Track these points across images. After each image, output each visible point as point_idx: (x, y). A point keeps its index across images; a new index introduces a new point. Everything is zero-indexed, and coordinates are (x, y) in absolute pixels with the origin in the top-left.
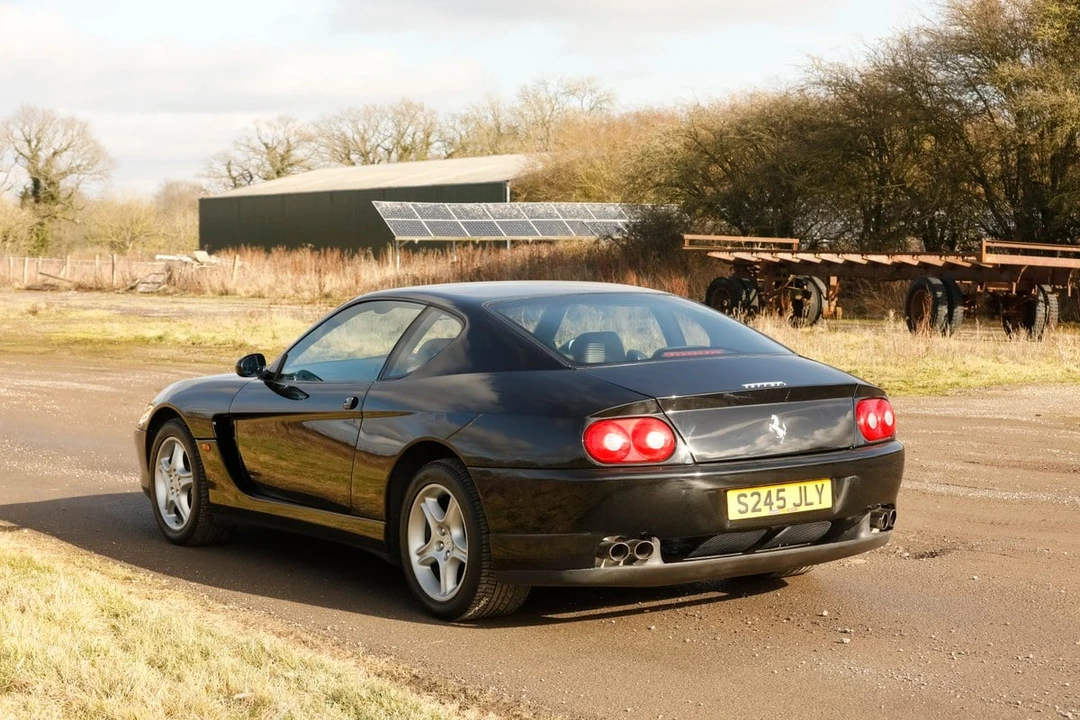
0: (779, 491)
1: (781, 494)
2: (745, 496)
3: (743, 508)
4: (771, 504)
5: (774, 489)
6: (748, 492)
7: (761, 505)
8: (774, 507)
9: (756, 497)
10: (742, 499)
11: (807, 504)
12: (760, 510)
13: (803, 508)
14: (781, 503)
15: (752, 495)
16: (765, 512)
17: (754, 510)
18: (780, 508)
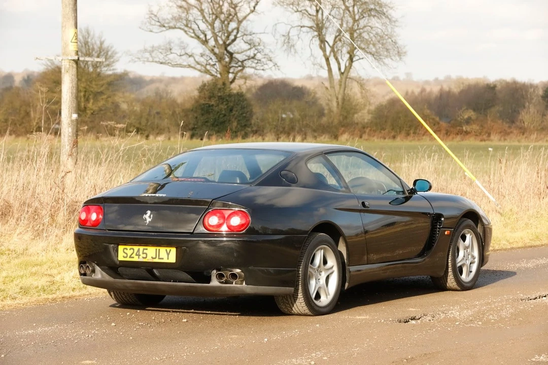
0: (144, 249)
1: (145, 251)
2: (127, 249)
3: (125, 255)
4: (139, 255)
5: (141, 248)
6: (128, 247)
7: (134, 255)
8: (141, 257)
9: (132, 251)
10: (125, 250)
11: (159, 259)
12: (133, 257)
13: (157, 260)
14: (145, 256)
15: (130, 249)
17: (130, 257)
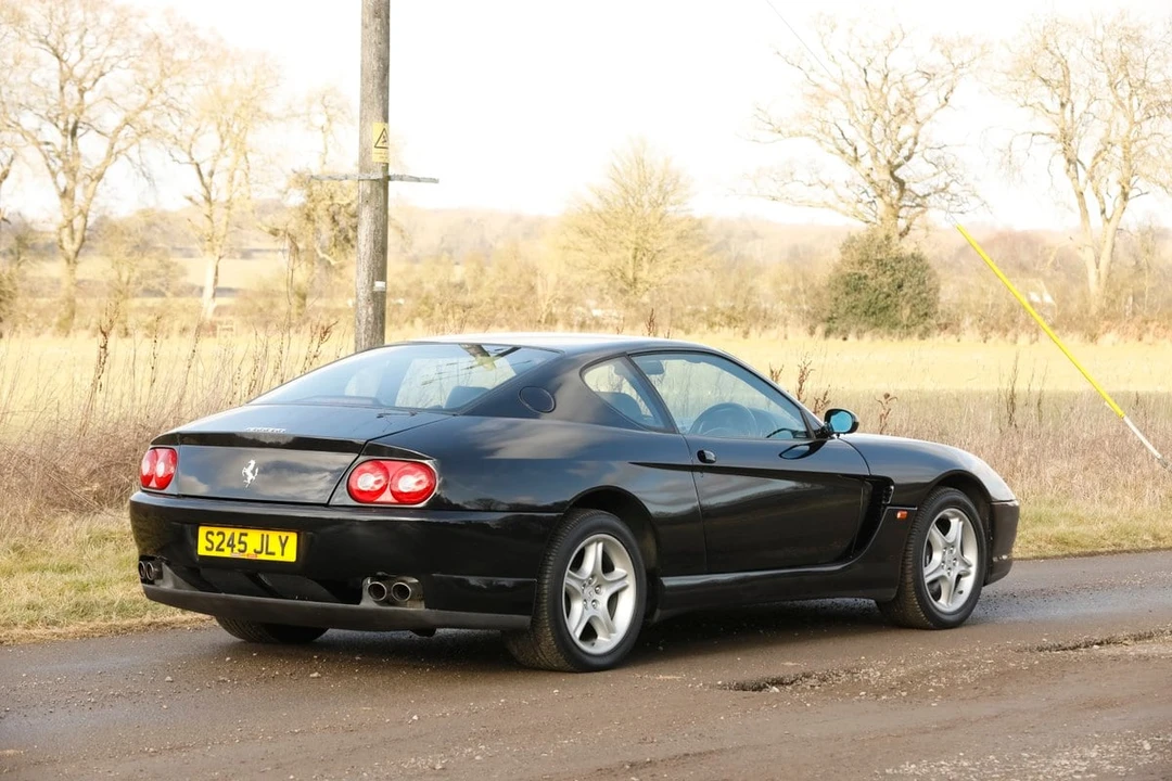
0: (242, 534)
2: (213, 534)
3: (210, 546)
4: (233, 546)
5: (237, 532)
6: (216, 530)
7: (224, 546)
8: (236, 550)
9: (221, 537)
10: (210, 536)
11: (267, 553)
12: (223, 550)
13: (263, 557)
14: (242, 547)
15: (218, 534)
16: (227, 553)
17: (218, 549)
18: (240, 551)
